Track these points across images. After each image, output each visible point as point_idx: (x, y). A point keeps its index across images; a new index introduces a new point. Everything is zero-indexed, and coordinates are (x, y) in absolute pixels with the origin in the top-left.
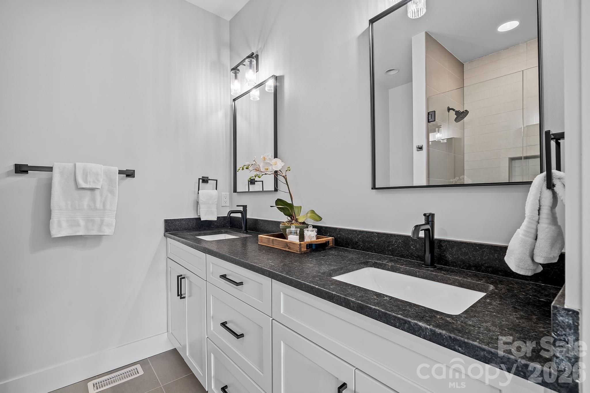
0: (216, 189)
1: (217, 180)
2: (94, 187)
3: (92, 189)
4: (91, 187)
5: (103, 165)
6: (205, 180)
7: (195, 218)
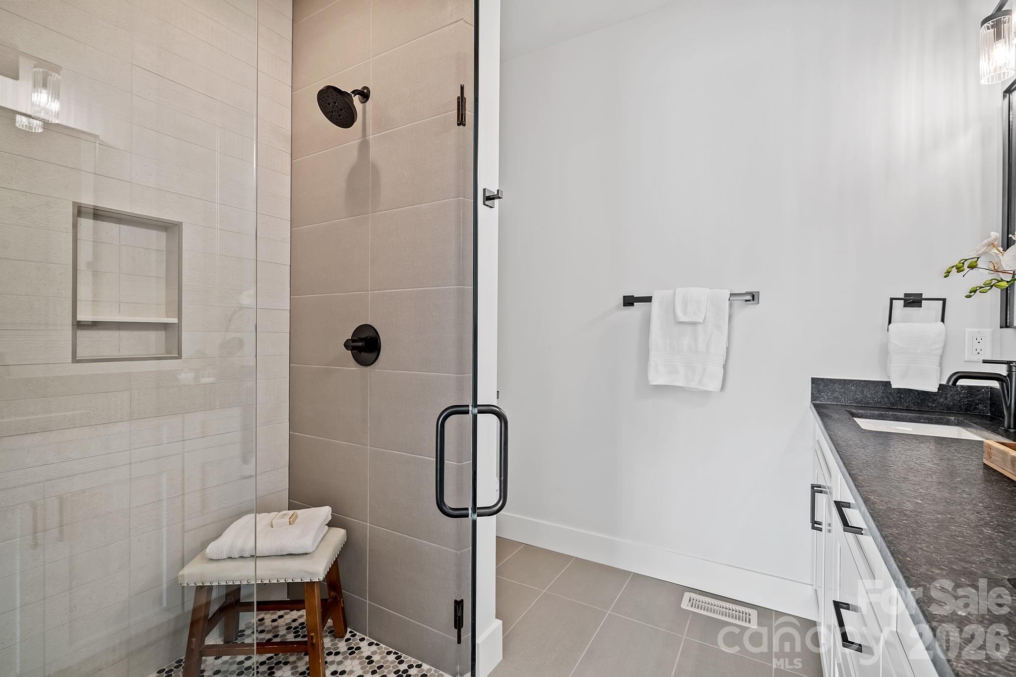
0: (943, 320)
1: (944, 300)
2: (694, 320)
3: (694, 324)
4: (691, 320)
5: (709, 289)
6: (913, 301)
7: (882, 382)
